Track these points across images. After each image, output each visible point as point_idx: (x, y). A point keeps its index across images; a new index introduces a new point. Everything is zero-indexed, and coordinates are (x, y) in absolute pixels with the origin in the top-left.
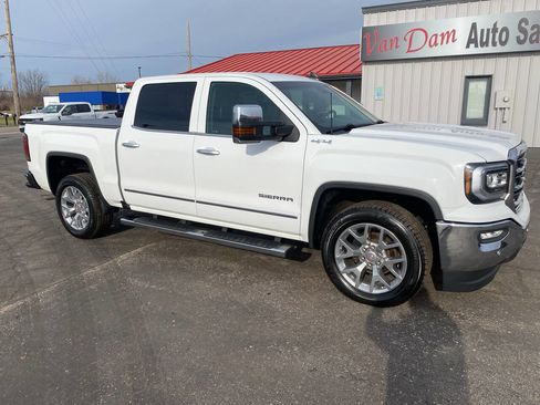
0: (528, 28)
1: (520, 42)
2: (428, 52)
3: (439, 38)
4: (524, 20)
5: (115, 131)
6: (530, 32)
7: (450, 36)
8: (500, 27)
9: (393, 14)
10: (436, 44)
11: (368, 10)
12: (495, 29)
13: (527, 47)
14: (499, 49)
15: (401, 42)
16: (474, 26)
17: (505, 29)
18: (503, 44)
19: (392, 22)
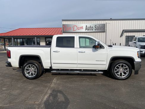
0: (97, 27)
1: (95, 30)
2: (77, 31)
3: (80, 28)
4: (96, 26)
5: (50, 48)
6: (97, 28)
7: (82, 28)
8: (91, 26)
9: (69, 22)
10: (79, 29)
11: (63, 20)
12: (91, 27)
13: (97, 31)
14: (92, 31)
15: (72, 28)
16: (86, 26)
17: (92, 27)
18: (92, 30)
19: (69, 23)
